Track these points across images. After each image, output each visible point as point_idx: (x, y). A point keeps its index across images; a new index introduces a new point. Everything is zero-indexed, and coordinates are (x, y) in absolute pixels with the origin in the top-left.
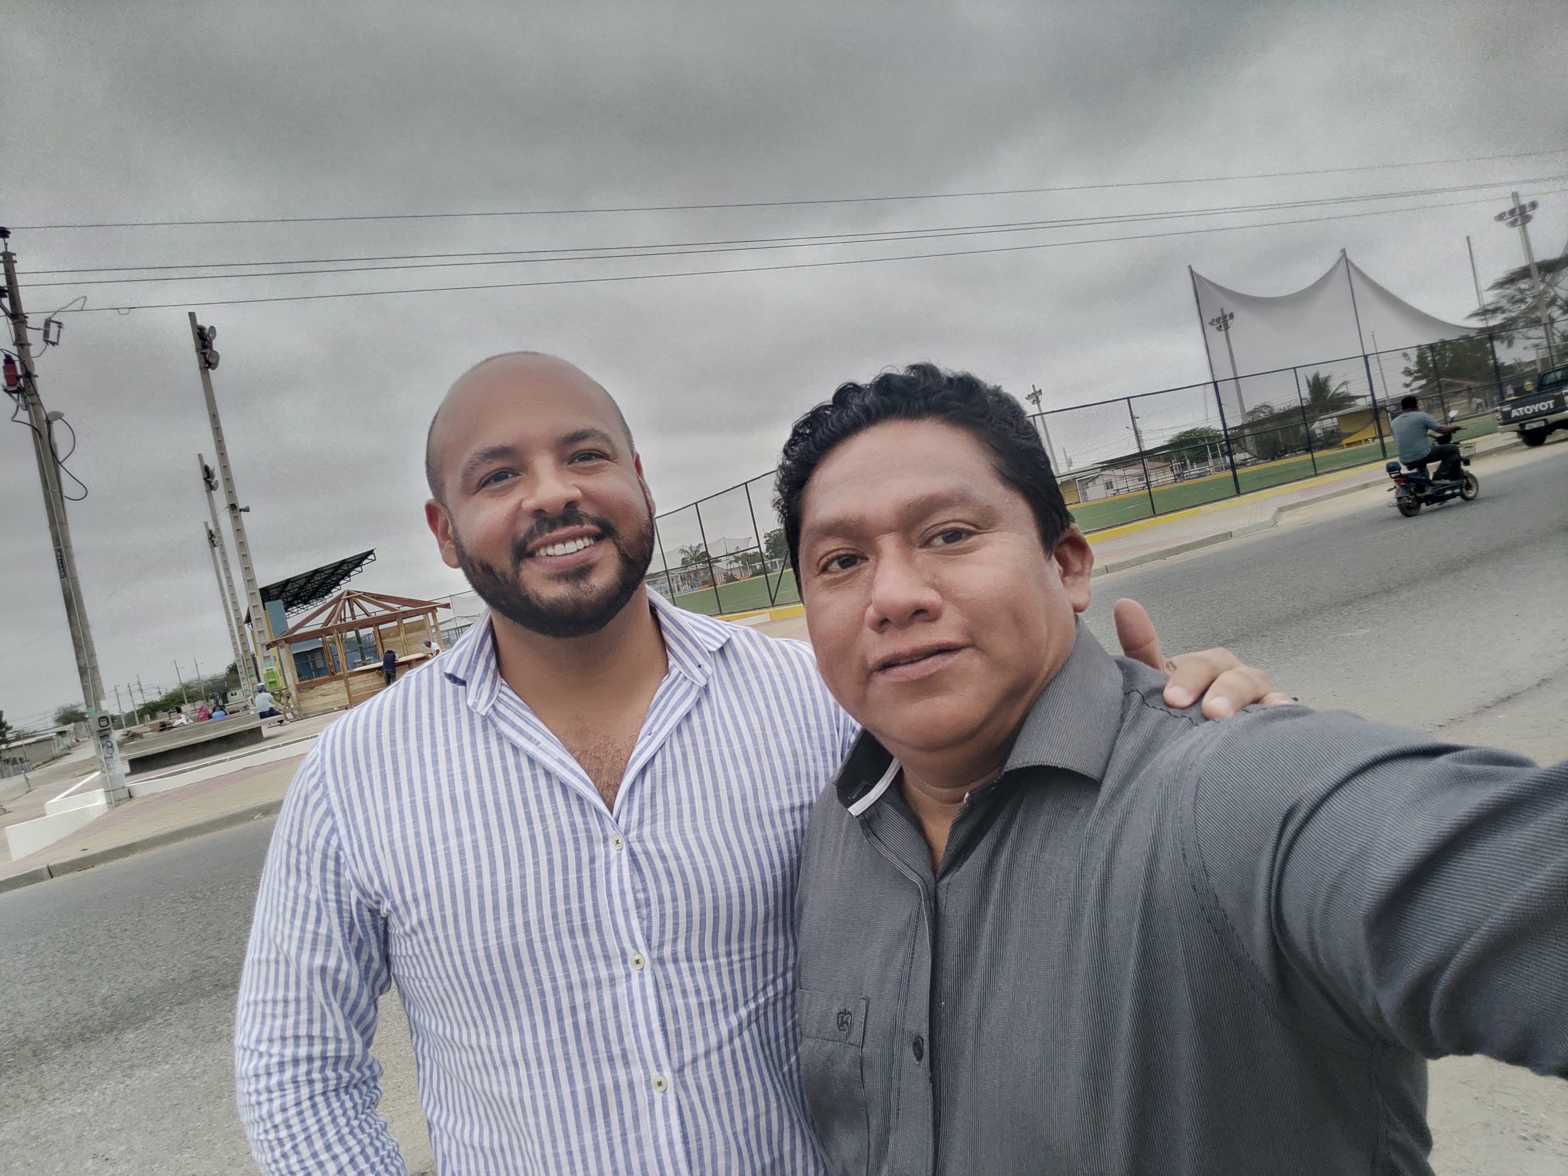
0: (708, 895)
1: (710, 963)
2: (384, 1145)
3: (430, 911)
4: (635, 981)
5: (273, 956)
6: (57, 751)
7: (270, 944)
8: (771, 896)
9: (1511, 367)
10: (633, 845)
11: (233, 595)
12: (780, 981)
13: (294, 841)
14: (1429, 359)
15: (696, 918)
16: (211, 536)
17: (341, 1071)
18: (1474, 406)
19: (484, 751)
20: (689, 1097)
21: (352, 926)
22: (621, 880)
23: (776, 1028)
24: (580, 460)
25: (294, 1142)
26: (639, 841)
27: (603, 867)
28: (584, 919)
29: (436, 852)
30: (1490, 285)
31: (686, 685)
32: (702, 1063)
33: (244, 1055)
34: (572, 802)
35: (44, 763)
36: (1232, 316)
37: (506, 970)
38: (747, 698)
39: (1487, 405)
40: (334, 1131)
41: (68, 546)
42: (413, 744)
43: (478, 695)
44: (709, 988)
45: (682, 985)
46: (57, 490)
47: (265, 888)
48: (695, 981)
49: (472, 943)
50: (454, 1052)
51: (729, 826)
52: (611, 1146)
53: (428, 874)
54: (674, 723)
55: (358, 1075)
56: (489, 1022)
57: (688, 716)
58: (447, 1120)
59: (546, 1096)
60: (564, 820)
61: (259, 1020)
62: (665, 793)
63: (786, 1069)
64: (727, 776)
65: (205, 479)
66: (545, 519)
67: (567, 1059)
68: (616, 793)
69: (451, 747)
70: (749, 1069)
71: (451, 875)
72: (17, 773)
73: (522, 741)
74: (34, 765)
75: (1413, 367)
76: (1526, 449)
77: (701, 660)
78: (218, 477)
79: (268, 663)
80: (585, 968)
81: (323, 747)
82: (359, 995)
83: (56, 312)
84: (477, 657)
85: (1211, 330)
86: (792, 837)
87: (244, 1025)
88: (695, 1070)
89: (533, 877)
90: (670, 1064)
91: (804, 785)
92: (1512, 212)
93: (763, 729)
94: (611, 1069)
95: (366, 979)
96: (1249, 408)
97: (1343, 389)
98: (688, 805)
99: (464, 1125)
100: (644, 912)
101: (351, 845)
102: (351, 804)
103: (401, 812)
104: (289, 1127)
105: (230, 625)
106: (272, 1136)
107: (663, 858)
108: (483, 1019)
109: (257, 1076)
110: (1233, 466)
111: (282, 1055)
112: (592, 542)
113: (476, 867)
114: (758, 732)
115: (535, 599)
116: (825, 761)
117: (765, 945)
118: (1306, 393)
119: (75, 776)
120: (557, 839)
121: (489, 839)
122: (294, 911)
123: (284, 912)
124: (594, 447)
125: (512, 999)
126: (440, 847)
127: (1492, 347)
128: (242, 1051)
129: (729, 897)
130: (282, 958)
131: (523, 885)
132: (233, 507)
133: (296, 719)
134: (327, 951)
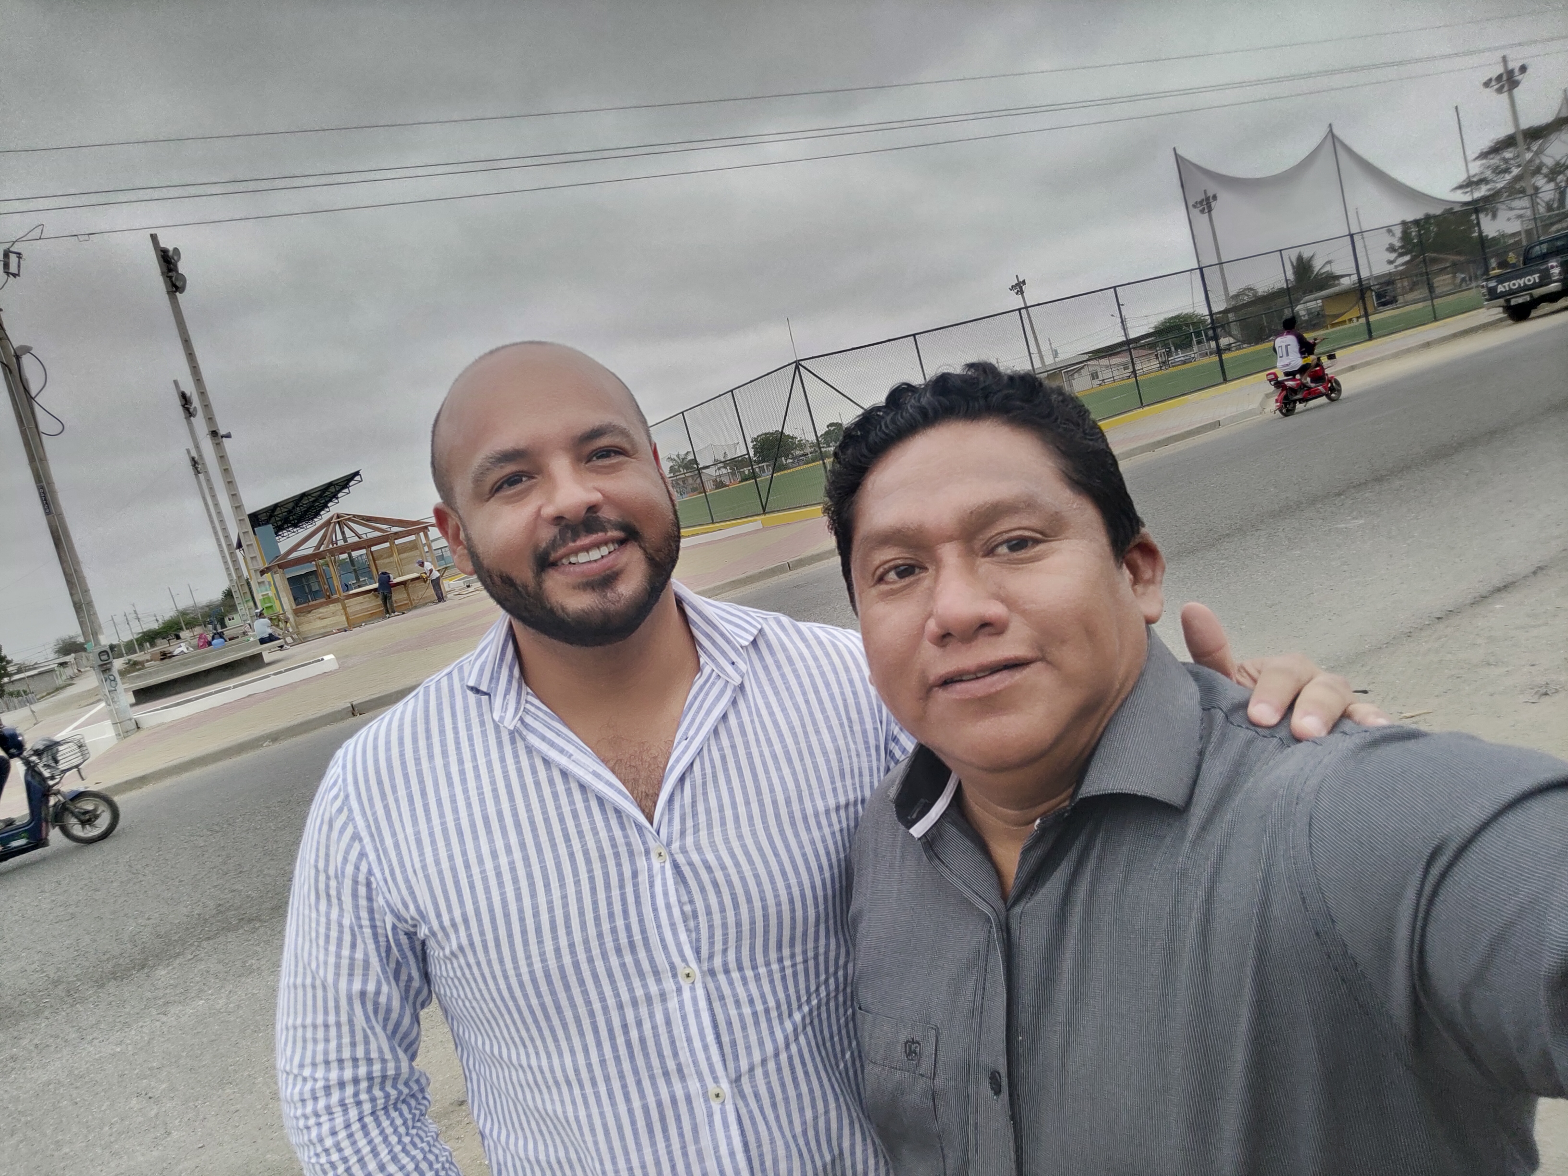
0: (757, 904)
1: (762, 970)
2: (437, 1157)
3: (470, 937)
4: (687, 995)
5: (309, 981)
6: (59, 682)
7: (305, 968)
8: (821, 900)
9: (1494, 239)
10: (676, 856)
11: (222, 521)
12: (832, 981)
13: (321, 865)
14: (1413, 234)
15: (746, 928)
16: (194, 463)
17: (389, 1088)
18: (1458, 281)
19: (514, 767)
20: (747, 1105)
21: (388, 949)
22: (666, 894)
23: (830, 1026)
24: (598, 458)
25: (347, 1165)
26: (682, 852)
27: (647, 881)
28: (630, 936)
29: (471, 875)
30: (1477, 155)
31: (720, 684)
32: (759, 1072)
33: (287, 1079)
34: (609, 816)
35: (48, 694)
36: (1215, 197)
37: (553, 993)
38: (784, 694)
39: (1470, 280)
40: (386, 1151)
41: (50, 483)
42: (439, 761)
43: (504, 708)
44: (763, 996)
45: (735, 995)
46: (33, 426)
47: (295, 912)
48: (747, 990)
49: (516, 968)
50: (502, 1069)
51: (774, 831)
52: (671, 1160)
53: (465, 898)
54: (710, 726)
55: (406, 1091)
56: (539, 1042)
57: (725, 717)
58: (499, 1133)
59: (602, 1114)
60: (603, 834)
61: (299, 1044)
62: (706, 800)
63: (842, 1066)
64: (769, 779)
65: (183, 406)
66: (567, 526)
67: (622, 1076)
68: (655, 804)
69: (479, 763)
70: (806, 1073)
71: (489, 899)
72: (22, 705)
73: (553, 754)
74: (38, 697)
75: (1398, 244)
76: (1510, 325)
77: (734, 657)
78: (196, 403)
79: (263, 588)
80: (635, 985)
81: (344, 767)
82: (401, 1016)
83: (14, 242)
84: (500, 666)
85: (1195, 212)
86: (839, 838)
87: (285, 1050)
88: (752, 1077)
89: (574, 896)
90: (727, 1076)
91: (849, 782)
92: (1499, 78)
93: (804, 726)
94: (667, 1084)
95: (407, 998)
96: (1233, 290)
97: (1327, 268)
98: (731, 812)
99: (517, 1139)
100: (692, 924)
101: (382, 870)
102: (378, 828)
103: (432, 834)
104: (340, 1150)
105: (222, 551)
106: (323, 1159)
107: (709, 869)
108: (532, 1040)
109: (303, 1101)
110: (1219, 351)
111: (327, 1079)
112: (617, 546)
113: (515, 889)
114: (799, 730)
115: (560, 611)
116: (869, 756)
117: (816, 948)
118: (1290, 275)
119: (80, 707)
120: (597, 855)
121: (526, 859)
122: (327, 937)
123: (317, 937)
124: (613, 444)
125: (561, 1020)
126: (475, 870)
127: (1478, 218)
128: (285, 1075)
129: (778, 904)
130: (318, 983)
131: (565, 906)
132: (214, 434)
133: (296, 642)
134: (365, 975)
